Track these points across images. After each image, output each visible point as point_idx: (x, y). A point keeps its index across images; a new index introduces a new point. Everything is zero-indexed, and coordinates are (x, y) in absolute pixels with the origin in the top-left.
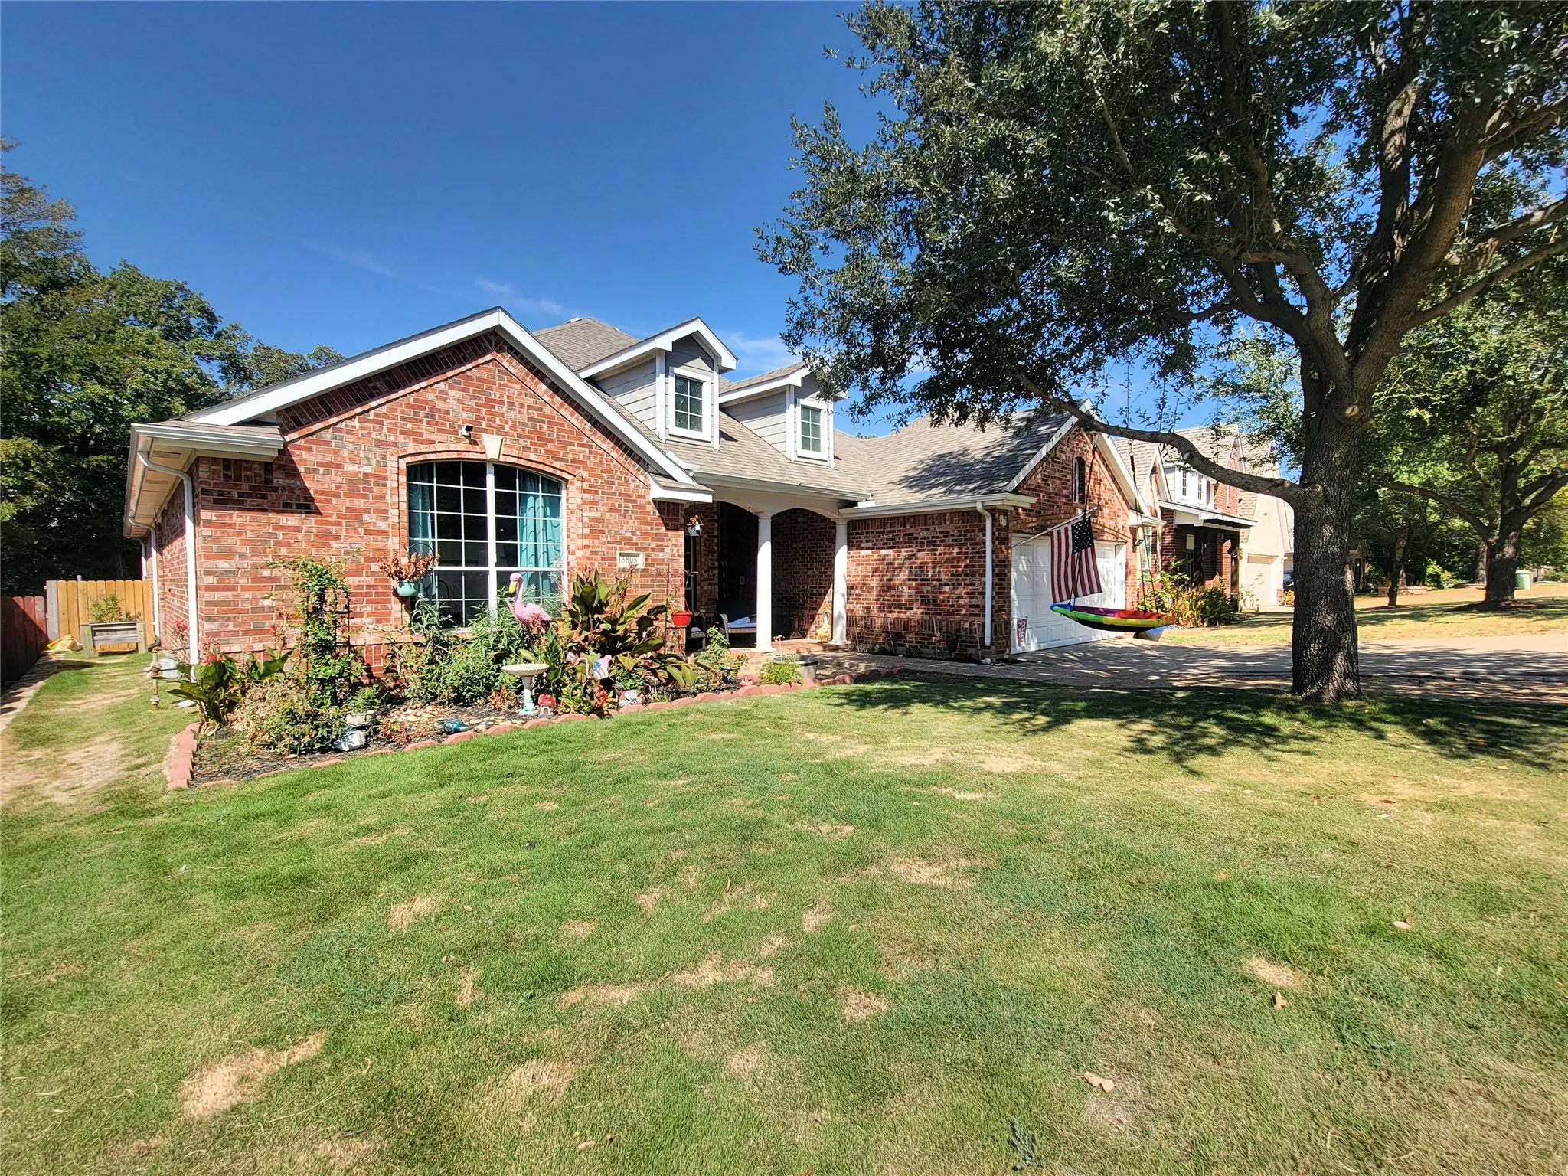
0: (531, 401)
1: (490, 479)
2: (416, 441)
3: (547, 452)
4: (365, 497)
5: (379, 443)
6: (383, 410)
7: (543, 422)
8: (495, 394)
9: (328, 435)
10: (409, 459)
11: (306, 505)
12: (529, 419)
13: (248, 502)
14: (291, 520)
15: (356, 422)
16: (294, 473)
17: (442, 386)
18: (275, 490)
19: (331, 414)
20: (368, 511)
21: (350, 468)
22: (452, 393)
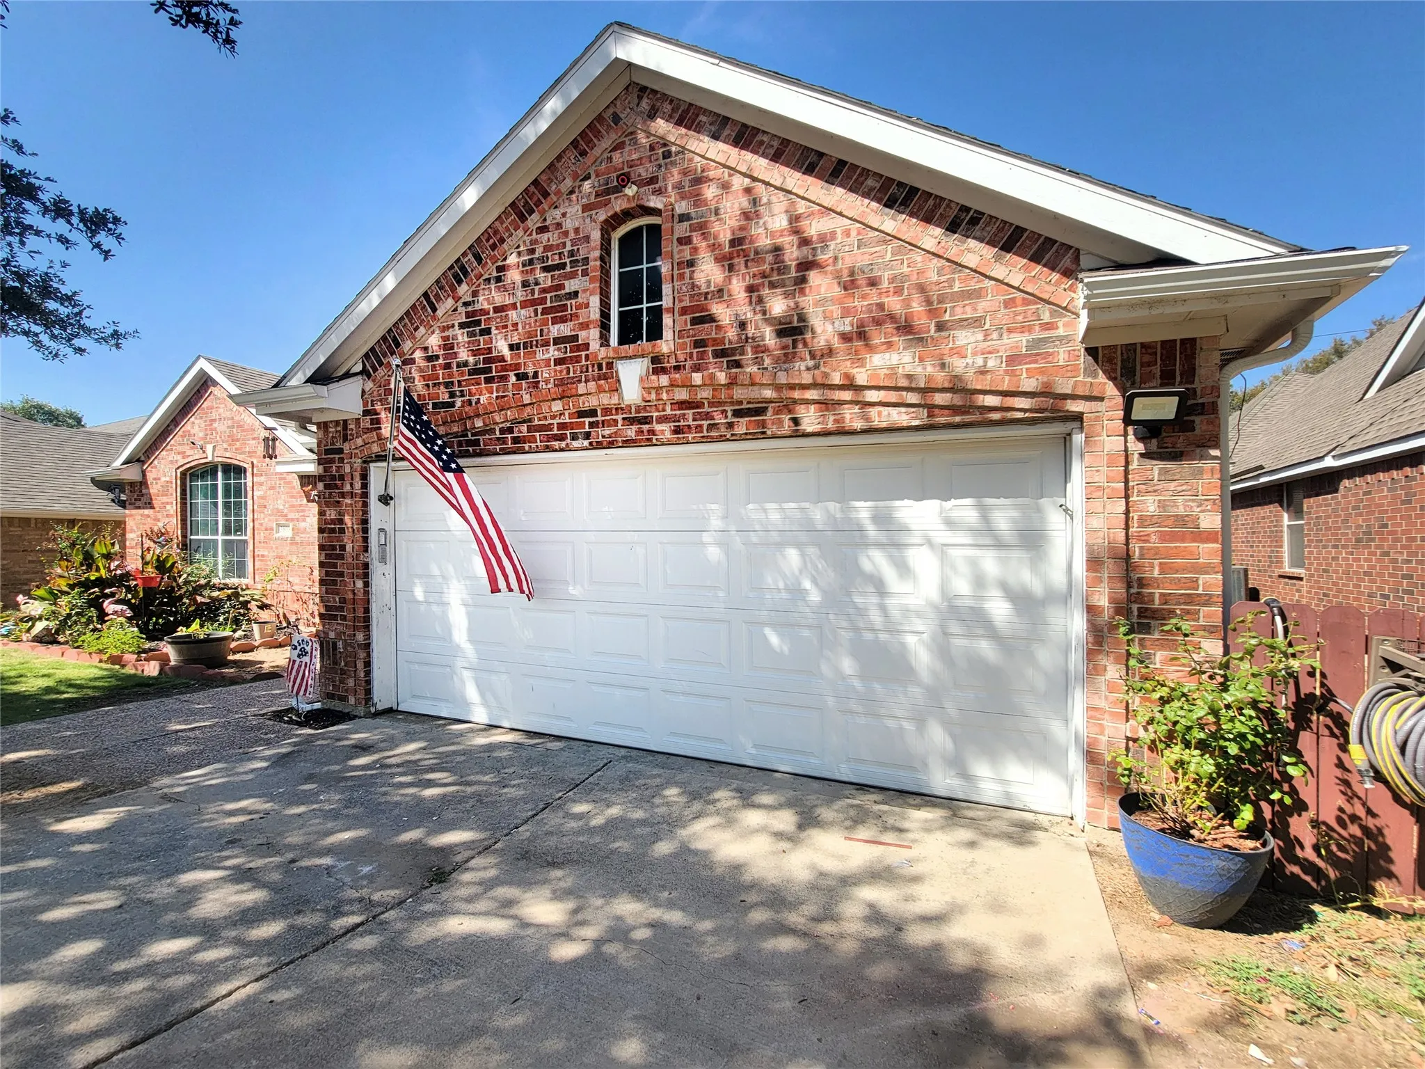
0: (228, 414)
1: (220, 474)
2: (183, 458)
3: (236, 449)
4: (167, 495)
5: (172, 462)
6: (172, 442)
7: (233, 427)
8: (214, 415)
9: (156, 462)
10: (181, 469)
11: (150, 505)
12: (228, 427)
13: (138, 503)
14: (146, 512)
15: (164, 453)
16: (147, 487)
17: (192, 419)
18: (143, 495)
19: (157, 449)
20: (167, 503)
21: (163, 479)
22: (196, 422)
